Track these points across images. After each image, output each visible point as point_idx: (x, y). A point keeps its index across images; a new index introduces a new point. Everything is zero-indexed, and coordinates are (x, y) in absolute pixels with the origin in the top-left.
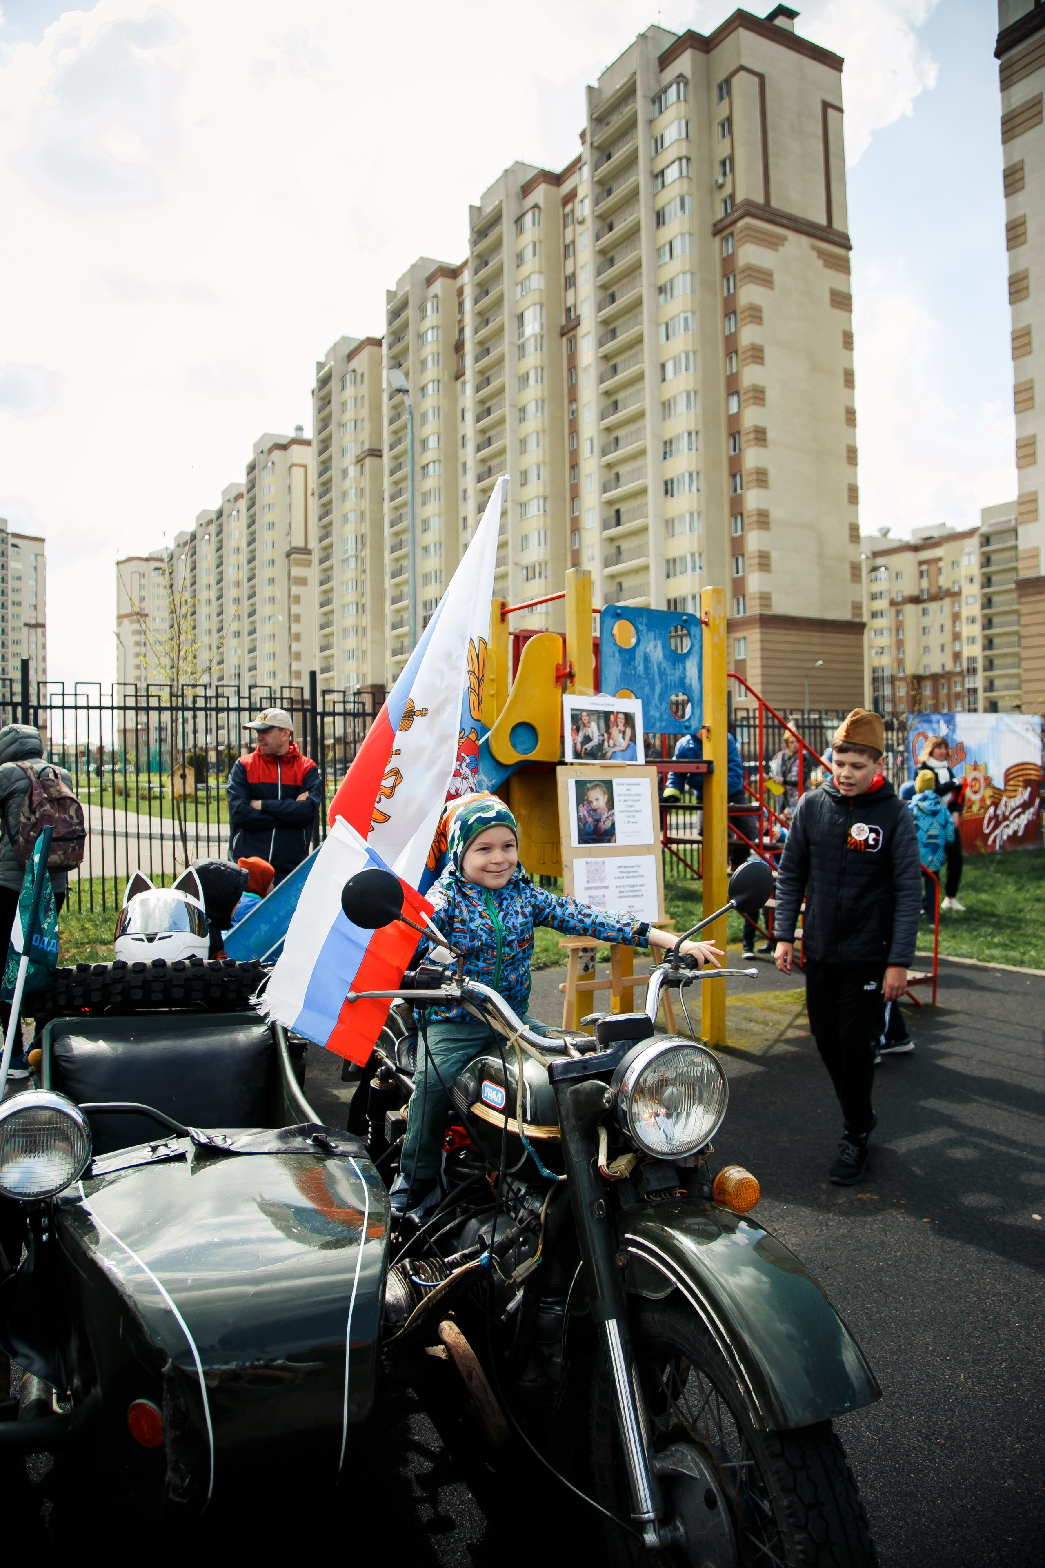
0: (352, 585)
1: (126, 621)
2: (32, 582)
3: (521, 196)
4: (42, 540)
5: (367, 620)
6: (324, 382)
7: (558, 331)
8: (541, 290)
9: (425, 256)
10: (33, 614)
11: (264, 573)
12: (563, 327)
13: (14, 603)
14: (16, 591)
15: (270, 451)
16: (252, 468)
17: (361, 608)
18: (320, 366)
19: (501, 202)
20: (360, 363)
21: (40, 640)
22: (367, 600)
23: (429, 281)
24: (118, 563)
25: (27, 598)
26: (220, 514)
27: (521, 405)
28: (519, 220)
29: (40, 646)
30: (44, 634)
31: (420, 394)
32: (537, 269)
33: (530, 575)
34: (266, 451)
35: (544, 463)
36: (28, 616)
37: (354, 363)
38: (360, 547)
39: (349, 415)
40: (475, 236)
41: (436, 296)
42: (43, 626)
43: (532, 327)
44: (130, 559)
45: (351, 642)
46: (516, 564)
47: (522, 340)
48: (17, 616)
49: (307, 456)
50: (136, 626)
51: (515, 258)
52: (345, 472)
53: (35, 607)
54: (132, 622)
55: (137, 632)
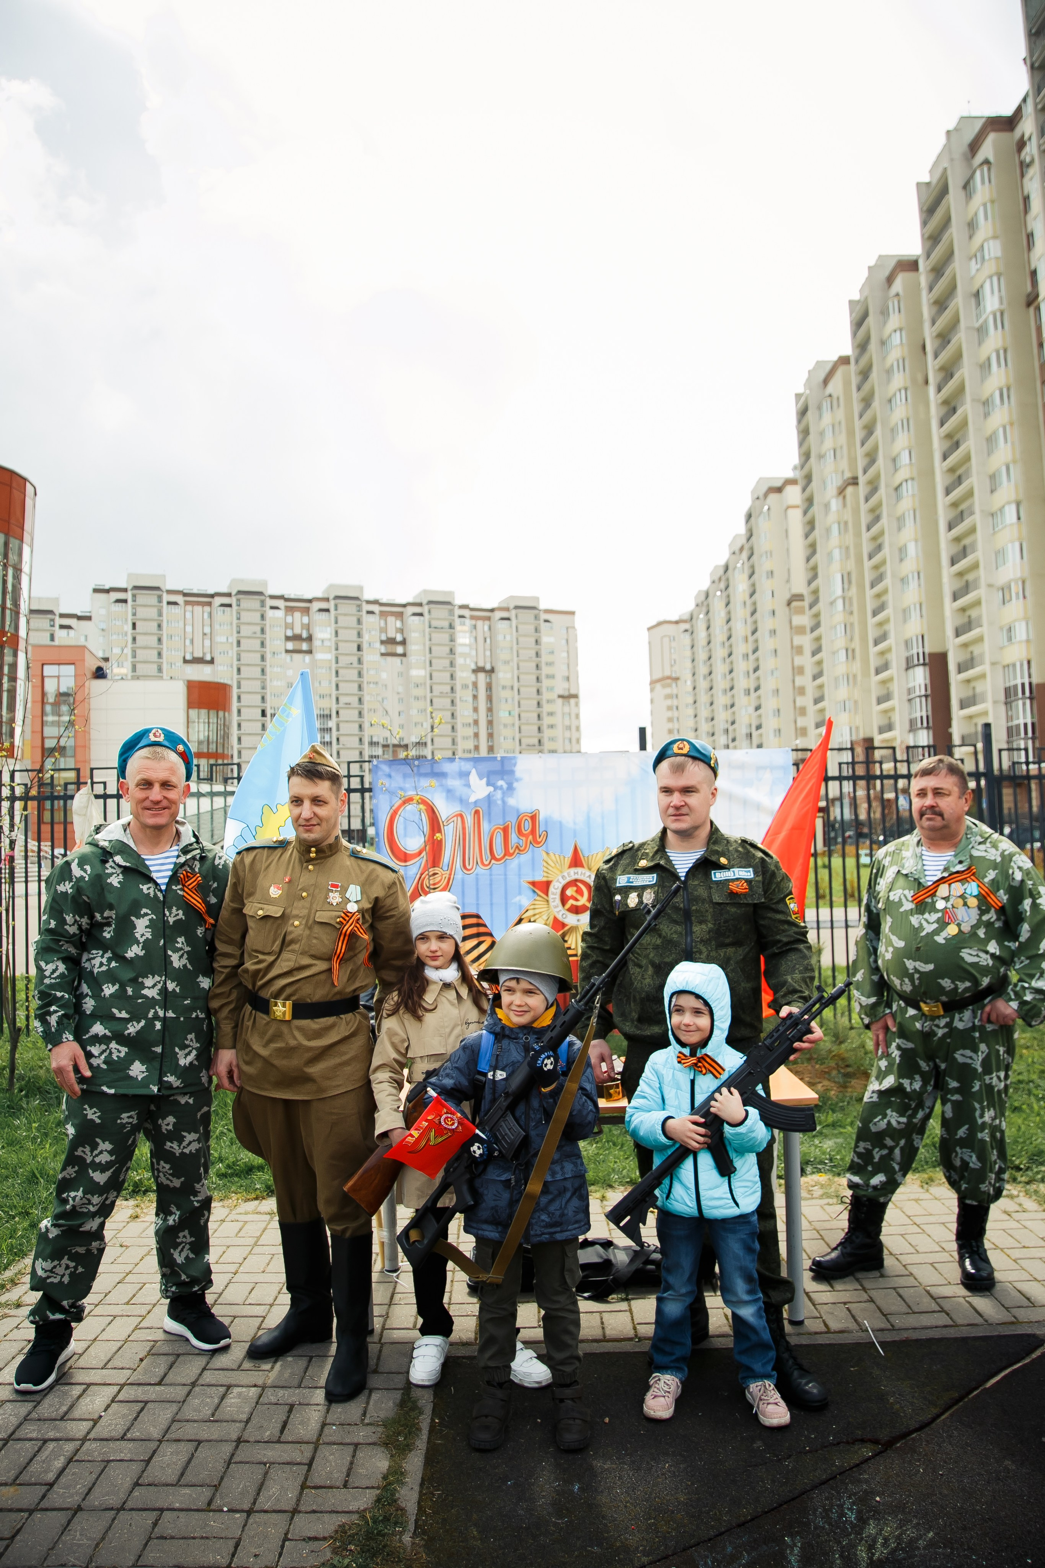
0: (840, 629)
1: (658, 686)
2: (565, 655)
3: (969, 155)
4: (572, 613)
5: (856, 667)
6: (803, 412)
7: (1023, 301)
8: (997, 258)
9: (884, 253)
10: (566, 685)
11: (766, 624)
12: (1029, 295)
13: (548, 677)
14: (550, 664)
15: (766, 495)
16: (749, 516)
17: (850, 653)
18: (798, 396)
19: (945, 169)
20: (836, 386)
21: (574, 711)
22: (856, 644)
23: (890, 280)
24: (649, 629)
25: (560, 670)
26: (726, 568)
27: (984, 398)
28: (967, 186)
29: (573, 716)
30: (577, 704)
31: (888, 406)
32: (990, 234)
33: (1007, 597)
34: (761, 496)
35: (1014, 462)
36: (561, 687)
37: (830, 389)
38: (846, 586)
39: (828, 443)
40: (924, 215)
41: (897, 295)
42: (576, 696)
43: (991, 302)
44: (660, 624)
45: (843, 692)
46: (990, 586)
47: (981, 321)
48: (551, 689)
49: (793, 494)
50: (668, 691)
51: (966, 228)
52: (827, 506)
53: (568, 679)
54: (664, 686)
55: (669, 696)
